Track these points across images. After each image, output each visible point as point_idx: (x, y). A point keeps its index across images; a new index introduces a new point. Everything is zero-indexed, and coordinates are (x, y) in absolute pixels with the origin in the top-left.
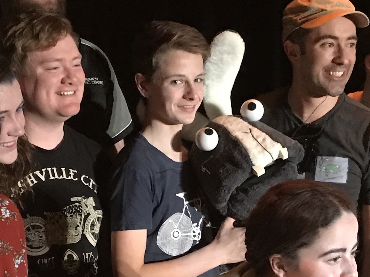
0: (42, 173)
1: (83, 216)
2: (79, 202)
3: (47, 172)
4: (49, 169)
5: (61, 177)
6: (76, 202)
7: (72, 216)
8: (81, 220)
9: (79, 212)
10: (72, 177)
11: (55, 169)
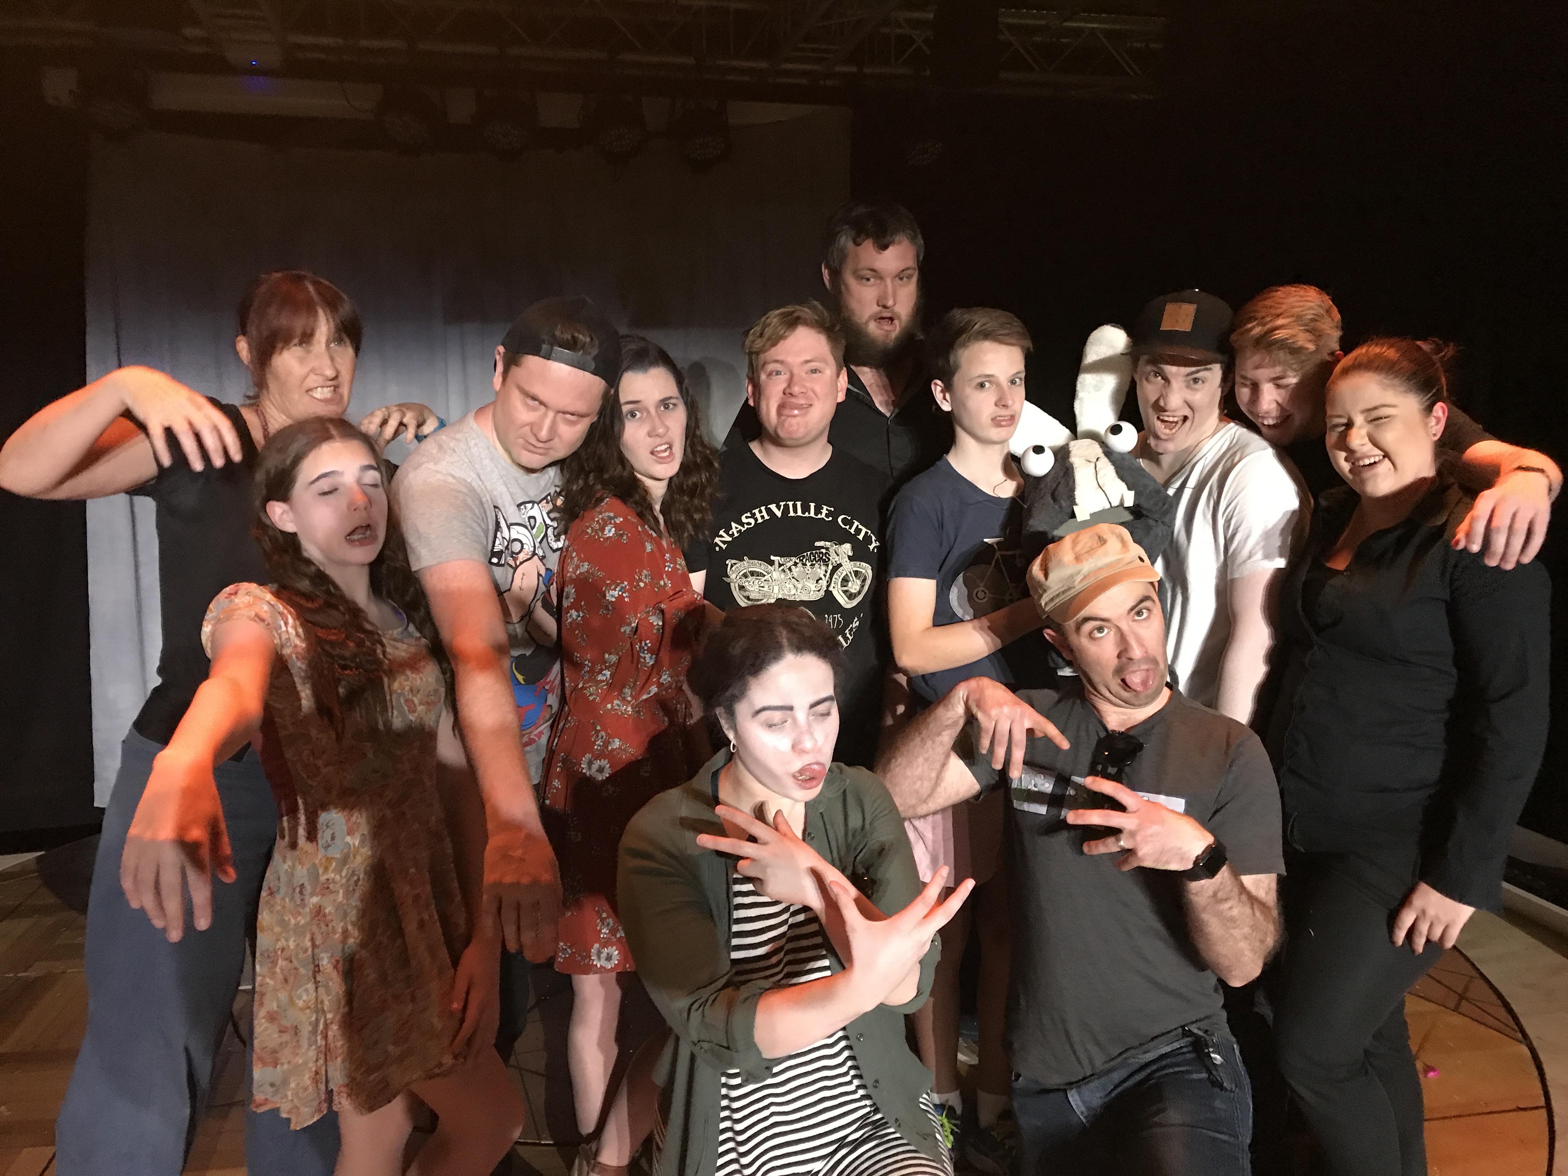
0: (778, 507)
1: (830, 567)
2: (827, 549)
3: (786, 507)
4: (791, 504)
5: (807, 514)
6: (823, 547)
7: (812, 565)
8: (826, 572)
9: (824, 561)
10: (823, 516)
11: (799, 504)
